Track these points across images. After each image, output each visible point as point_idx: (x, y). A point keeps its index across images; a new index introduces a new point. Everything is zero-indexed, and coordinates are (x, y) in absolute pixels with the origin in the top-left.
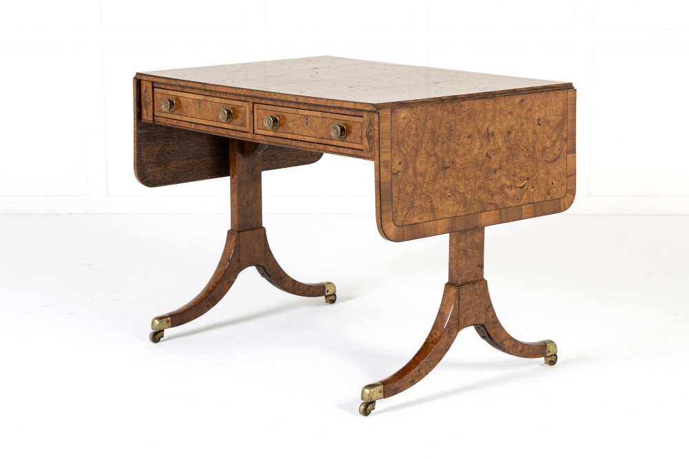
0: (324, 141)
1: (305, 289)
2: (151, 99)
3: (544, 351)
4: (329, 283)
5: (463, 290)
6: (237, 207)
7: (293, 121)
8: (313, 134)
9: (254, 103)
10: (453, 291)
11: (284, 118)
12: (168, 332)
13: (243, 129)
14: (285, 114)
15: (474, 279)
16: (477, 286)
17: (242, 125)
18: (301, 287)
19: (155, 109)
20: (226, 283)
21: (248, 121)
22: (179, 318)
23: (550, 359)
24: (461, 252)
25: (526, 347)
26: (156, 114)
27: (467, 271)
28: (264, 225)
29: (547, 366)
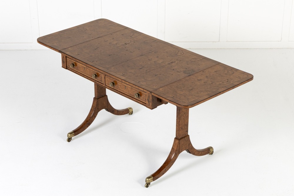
0: (132, 96)
1: (122, 113)
2: (65, 61)
5: (181, 141)
6: (97, 91)
7: (120, 86)
8: (128, 92)
9: (105, 75)
10: (177, 141)
11: (117, 84)
13: (101, 82)
16: (186, 138)
17: (101, 81)
19: (67, 65)
21: (103, 80)
22: (77, 132)
23: (211, 153)
26: (67, 66)
27: (182, 134)
28: (107, 94)
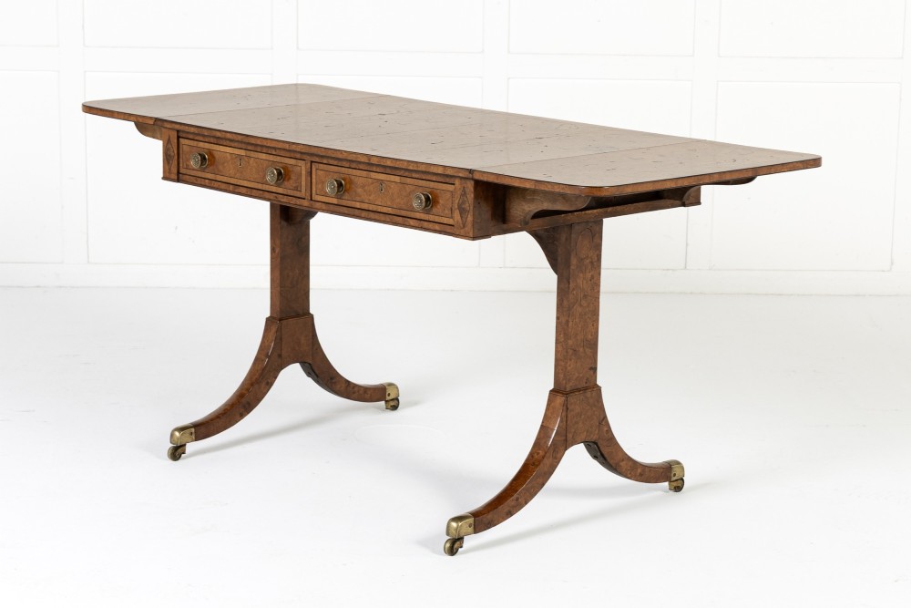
0: (404, 213)
1: (361, 392)
2: (176, 152)
3: (668, 475)
4: (391, 385)
5: (572, 399)
6: (279, 289)
7: (363, 187)
8: (389, 204)
9: (312, 162)
10: (560, 400)
11: (351, 182)
12: (191, 447)
13: (298, 194)
14: (353, 178)
15: (584, 385)
16: (588, 394)
17: (296, 189)
18: (356, 389)
19: (181, 165)
20: (263, 385)
21: (303, 183)
22: (204, 429)
23: (675, 484)
24: (570, 352)
25: (647, 470)
26: (182, 171)
27: (577, 375)
28: (311, 312)
29: (672, 493)
